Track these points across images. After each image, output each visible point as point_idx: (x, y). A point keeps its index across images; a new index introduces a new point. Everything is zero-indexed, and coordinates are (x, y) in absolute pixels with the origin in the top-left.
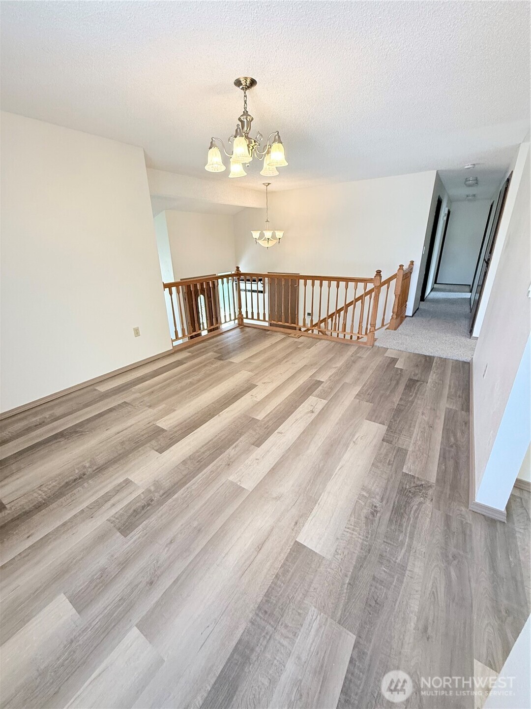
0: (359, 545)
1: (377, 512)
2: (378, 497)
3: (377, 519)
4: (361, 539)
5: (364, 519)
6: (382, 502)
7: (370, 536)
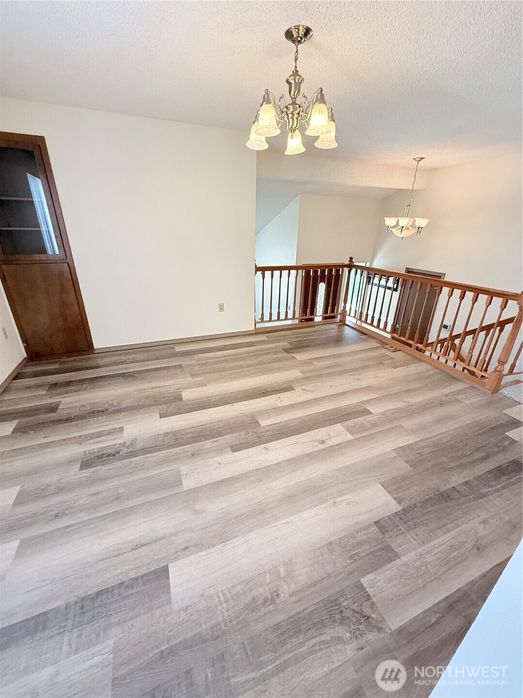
0: (214, 622)
1: (273, 601)
2: (293, 587)
3: (263, 611)
4: (223, 617)
5: (250, 597)
6: (291, 596)
7: (235, 622)
